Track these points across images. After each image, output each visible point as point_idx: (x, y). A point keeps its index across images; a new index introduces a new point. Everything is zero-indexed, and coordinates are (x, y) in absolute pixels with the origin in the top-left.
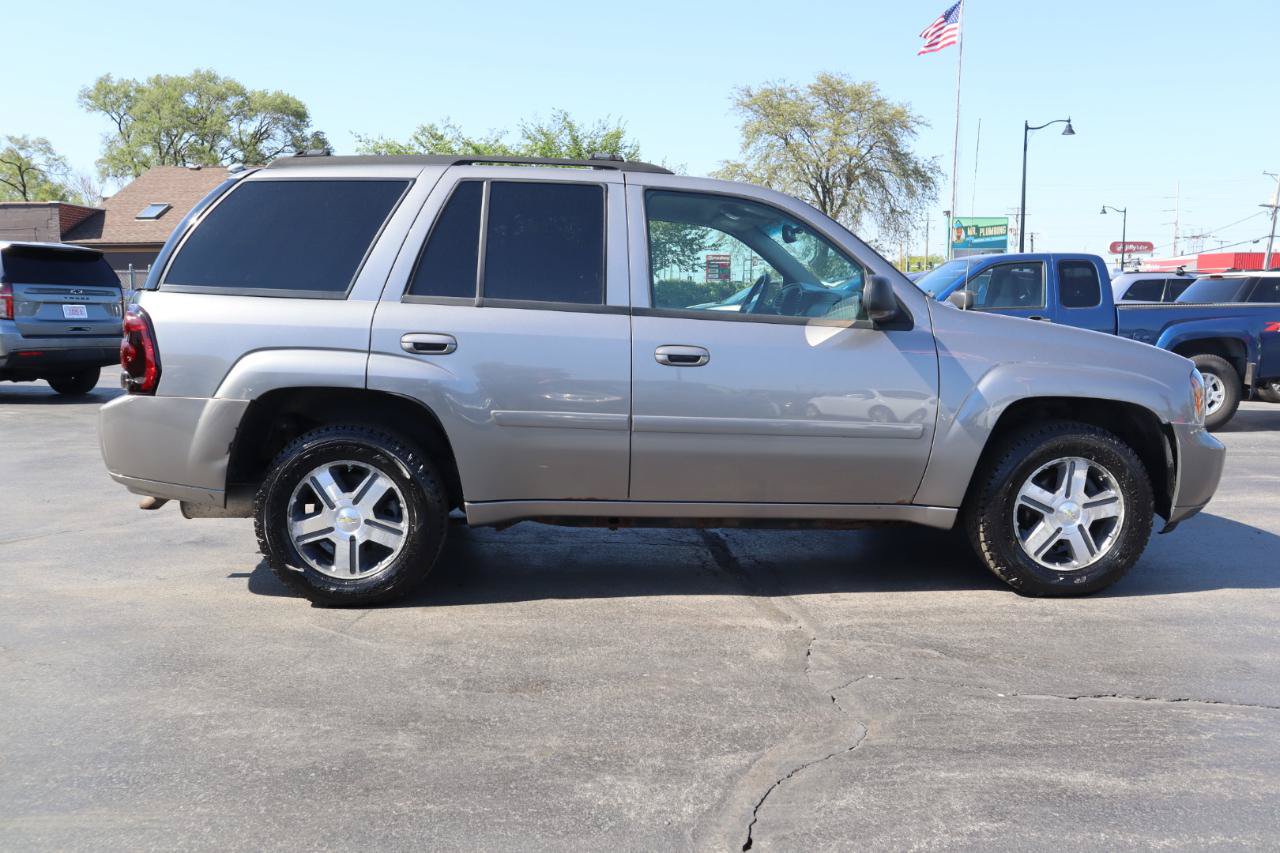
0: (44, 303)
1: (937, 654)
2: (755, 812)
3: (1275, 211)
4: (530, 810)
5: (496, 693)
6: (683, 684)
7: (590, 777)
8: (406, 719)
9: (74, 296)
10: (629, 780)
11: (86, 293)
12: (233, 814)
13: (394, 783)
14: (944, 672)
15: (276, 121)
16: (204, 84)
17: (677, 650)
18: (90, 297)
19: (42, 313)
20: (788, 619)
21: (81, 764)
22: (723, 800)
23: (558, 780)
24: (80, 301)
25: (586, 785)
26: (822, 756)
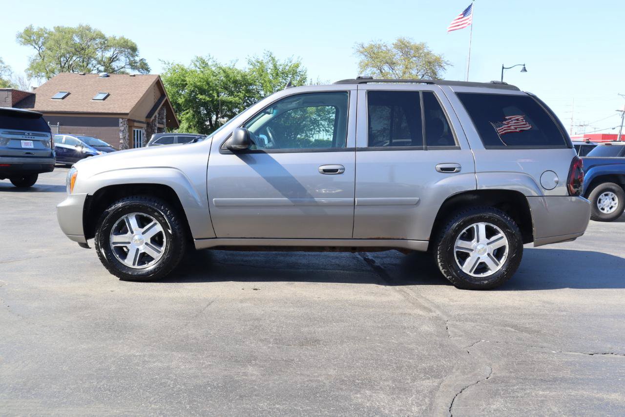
0: (12, 139)
1: (513, 330)
2: (450, 411)
3: (624, 114)
4: (332, 409)
5: (293, 346)
6: (389, 342)
7: (358, 392)
8: (250, 359)
9: (27, 136)
10: (379, 393)
11: (34, 135)
12: (173, 409)
13: (255, 393)
14: (519, 339)
15: (121, 52)
16: (84, 32)
17: (380, 325)
18: (35, 137)
19: (10, 144)
20: (430, 311)
21: (81, 380)
22: (431, 404)
23: (342, 393)
24: (30, 139)
25: (357, 395)
26: (474, 382)
